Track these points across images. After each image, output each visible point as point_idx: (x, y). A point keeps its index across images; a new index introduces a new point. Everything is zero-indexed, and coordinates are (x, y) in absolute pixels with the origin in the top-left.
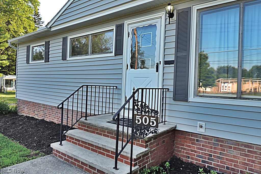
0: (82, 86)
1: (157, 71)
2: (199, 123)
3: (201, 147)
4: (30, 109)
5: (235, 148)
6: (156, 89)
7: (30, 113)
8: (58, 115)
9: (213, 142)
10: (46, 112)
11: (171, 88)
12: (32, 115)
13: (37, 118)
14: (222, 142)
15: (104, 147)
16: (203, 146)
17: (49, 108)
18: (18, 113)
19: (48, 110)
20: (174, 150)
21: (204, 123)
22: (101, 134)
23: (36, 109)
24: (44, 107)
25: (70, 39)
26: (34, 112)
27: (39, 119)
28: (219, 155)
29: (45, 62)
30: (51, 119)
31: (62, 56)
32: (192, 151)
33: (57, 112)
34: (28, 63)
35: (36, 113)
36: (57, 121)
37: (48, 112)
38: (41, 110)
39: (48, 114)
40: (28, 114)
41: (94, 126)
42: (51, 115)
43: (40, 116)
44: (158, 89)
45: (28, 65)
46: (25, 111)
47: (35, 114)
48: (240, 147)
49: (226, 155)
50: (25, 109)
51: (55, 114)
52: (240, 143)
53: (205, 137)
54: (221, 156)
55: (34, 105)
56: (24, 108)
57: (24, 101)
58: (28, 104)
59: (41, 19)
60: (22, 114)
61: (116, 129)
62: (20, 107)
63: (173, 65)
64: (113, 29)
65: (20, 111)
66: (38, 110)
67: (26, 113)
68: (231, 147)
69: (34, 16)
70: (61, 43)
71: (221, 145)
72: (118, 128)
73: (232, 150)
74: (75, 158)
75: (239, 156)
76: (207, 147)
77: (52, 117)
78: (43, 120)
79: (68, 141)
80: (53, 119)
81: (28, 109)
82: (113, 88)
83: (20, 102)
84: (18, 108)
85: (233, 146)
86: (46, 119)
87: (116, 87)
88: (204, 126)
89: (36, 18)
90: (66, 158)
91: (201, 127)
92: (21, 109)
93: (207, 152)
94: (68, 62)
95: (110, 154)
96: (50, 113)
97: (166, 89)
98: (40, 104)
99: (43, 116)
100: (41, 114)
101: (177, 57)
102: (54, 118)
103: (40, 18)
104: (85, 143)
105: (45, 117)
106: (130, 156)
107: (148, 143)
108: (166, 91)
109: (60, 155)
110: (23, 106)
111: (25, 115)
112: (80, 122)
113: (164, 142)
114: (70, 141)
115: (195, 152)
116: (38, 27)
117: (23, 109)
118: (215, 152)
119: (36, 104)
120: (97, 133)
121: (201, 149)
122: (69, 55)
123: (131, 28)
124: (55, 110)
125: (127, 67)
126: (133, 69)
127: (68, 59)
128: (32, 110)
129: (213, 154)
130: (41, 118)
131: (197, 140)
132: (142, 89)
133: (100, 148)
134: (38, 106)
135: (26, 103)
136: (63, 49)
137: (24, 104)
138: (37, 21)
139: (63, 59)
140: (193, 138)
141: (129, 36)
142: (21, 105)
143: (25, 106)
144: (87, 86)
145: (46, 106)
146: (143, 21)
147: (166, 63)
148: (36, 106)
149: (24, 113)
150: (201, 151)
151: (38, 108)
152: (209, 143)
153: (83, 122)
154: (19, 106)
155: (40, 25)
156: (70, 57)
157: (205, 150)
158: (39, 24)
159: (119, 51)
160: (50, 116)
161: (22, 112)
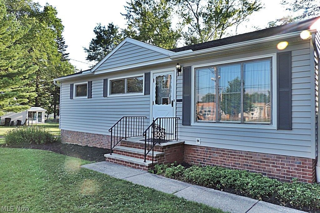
0: (123, 118)
1: (172, 106)
2: (197, 138)
3: (199, 154)
4: (74, 138)
5: (217, 153)
6: (171, 118)
7: (74, 141)
8: (100, 141)
9: (205, 150)
10: (90, 139)
11: (181, 118)
12: (76, 143)
13: (80, 145)
14: (210, 149)
15: (138, 153)
16: (200, 153)
17: (92, 136)
18: (62, 142)
19: (91, 138)
20: (184, 158)
21: (200, 139)
22: (136, 148)
23: (80, 138)
24: (87, 136)
25: (110, 80)
26: (78, 140)
27: (83, 145)
28: (208, 158)
29: (88, 98)
30: (94, 145)
31: (104, 94)
32: (194, 157)
33: (99, 139)
34: (71, 98)
35: (80, 140)
36: (100, 146)
37: (91, 139)
38: (85, 138)
39: (91, 141)
40: (72, 142)
41: (132, 143)
42: (94, 141)
43: (84, 143)
44: (173, 118)
45: (72, 100)
46: (69, 140)
47: (79, 142)
48: (219, 152)
49: (212, 157)
50: (69, 139)
51: (98, 140)
52: (219, 149)
53: (201, 147)
54: (210, 158)
55: (78, 134)
56: (68, 137)
57: (68, 131)
58: (71, 133)
59: (64, 44)
60: (66, 143)
61: (145, 143)
62: (64, 136)
63: (182, 102)
64: (143, 76)
65: (63, 141)
66: (82, 138)
67: (69, 142)
68: (214, 152)
69: (57, 40)
70: (103, 84)
71: (210, 152)
72: (146, 142)
73: (215, 154)
74: (121, 160)
75: (218, 157)
76: (202, 153)
77: (95, 143)
78: (87, 146)
79: (115, 153)
80: (96, 145)
81: (71, 138)
82: (144, 118)
83: (63, 132)
84: (62, 138)
85: (215, 151)
86: (90, 145)
87: (146, 117)
88: (200, 140)
89: (59, 42)
90: (116, 161)
91: (198, 141)
92: (65, 138)
93: (202, 157)
94: (109, 98)
95: (142, 157)
96: (93, 139)
97: (177, 118)
98: (84, 133)
99: (86, 143)
100: (85, 141)
101: (183, 97)
102: (97, 143)
103: (63, 42)
104: (127, 152)
105: (88, 143)
106: (152, 155)
107: (164, 150)
108: (177, 119)
109: (111, 160)
110: (67, 135)
111: (69, 143)
112: (122, 141)
113: (175, 151)
114: (116, 153)
115: (196, 157)
116: (61, 52)
117: (66, 138)
118: (206, 156)
119: (79, 133)
120: (134, 147)
121: (199, 155)
122: (110, 93)
123: (155, 76)
124: (97, 137)
125: (153, 103)
126: (157, 105)
127: (108, 96)
128: (76, 138)
129: (205, 158)
130: (84, 144)
131: (197, 150)
132: (160, 118)
133: (136, 154)
134: (82, 135)
135: (70, 133)
136: (104, 88)
137: (68, 134)
138: (60, 45)
139: (104, 96)
140: (194, 149)
141: (154, 82)
142: (65, 135)
143: (69, 136)
144: (126, 117)
145: (90, 134)
146: (163, 72)
147: (178, 101)
148: (80, 135)
149: (68, 141)
150: (199, 157)
151: (82, 136)
152: (203, 151)
153: (124, 141)
154: (62, 136)
155: (63, 50)
156: (110, 95)
157: (201, 156)
158: (62, 48)
159: (147, 92)
160: (93, 143)
161: (65, 141)
